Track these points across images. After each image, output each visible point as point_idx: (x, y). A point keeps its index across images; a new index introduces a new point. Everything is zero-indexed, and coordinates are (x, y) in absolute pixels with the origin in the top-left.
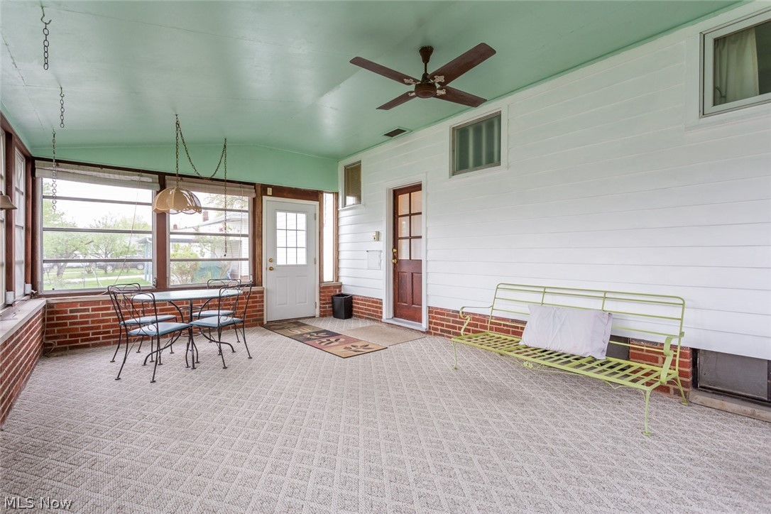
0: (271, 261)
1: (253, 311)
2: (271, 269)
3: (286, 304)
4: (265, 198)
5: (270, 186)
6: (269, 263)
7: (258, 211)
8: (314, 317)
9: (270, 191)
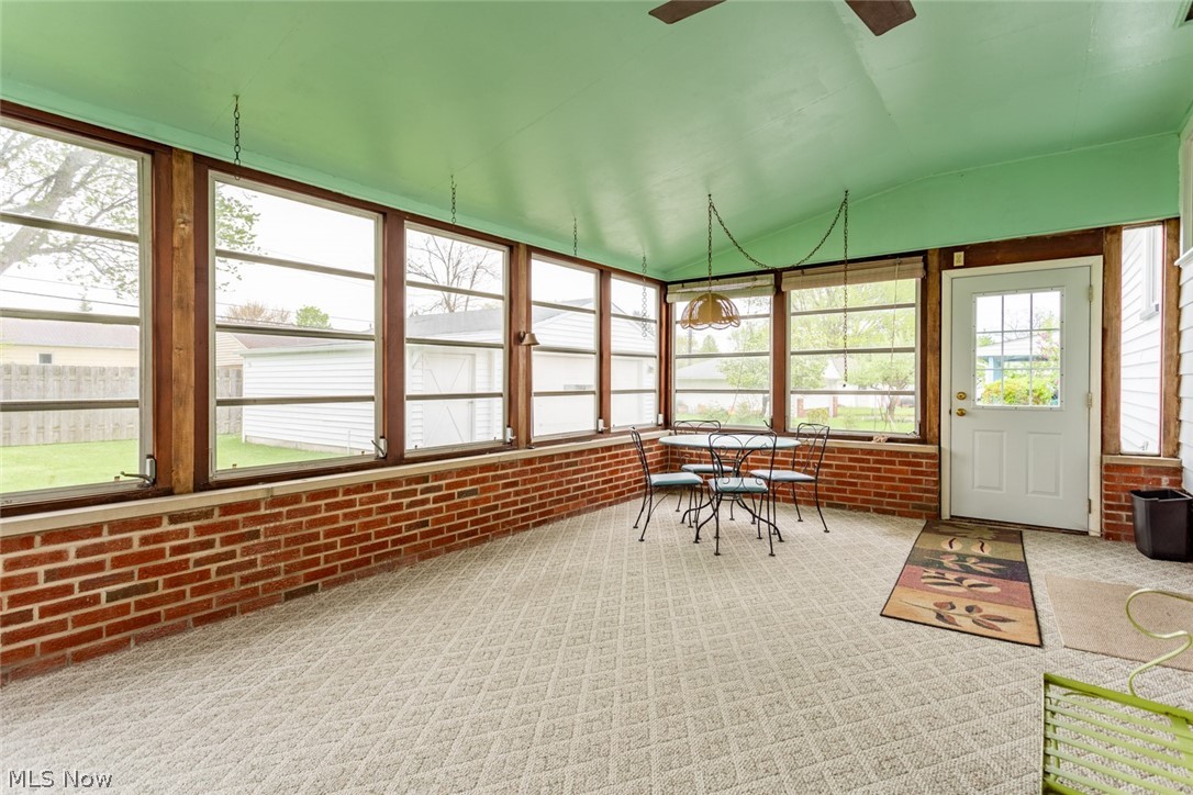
0: (962, 396)
1: (915, 490)
2: (962, 413)
3: (999, 489)
4: (947, 275)
5: (958, 249)
6: (955, 400)
7: (932, 302)
8: (1085, 533)
9: (959, 258)
